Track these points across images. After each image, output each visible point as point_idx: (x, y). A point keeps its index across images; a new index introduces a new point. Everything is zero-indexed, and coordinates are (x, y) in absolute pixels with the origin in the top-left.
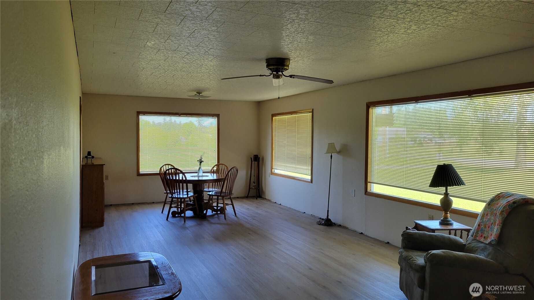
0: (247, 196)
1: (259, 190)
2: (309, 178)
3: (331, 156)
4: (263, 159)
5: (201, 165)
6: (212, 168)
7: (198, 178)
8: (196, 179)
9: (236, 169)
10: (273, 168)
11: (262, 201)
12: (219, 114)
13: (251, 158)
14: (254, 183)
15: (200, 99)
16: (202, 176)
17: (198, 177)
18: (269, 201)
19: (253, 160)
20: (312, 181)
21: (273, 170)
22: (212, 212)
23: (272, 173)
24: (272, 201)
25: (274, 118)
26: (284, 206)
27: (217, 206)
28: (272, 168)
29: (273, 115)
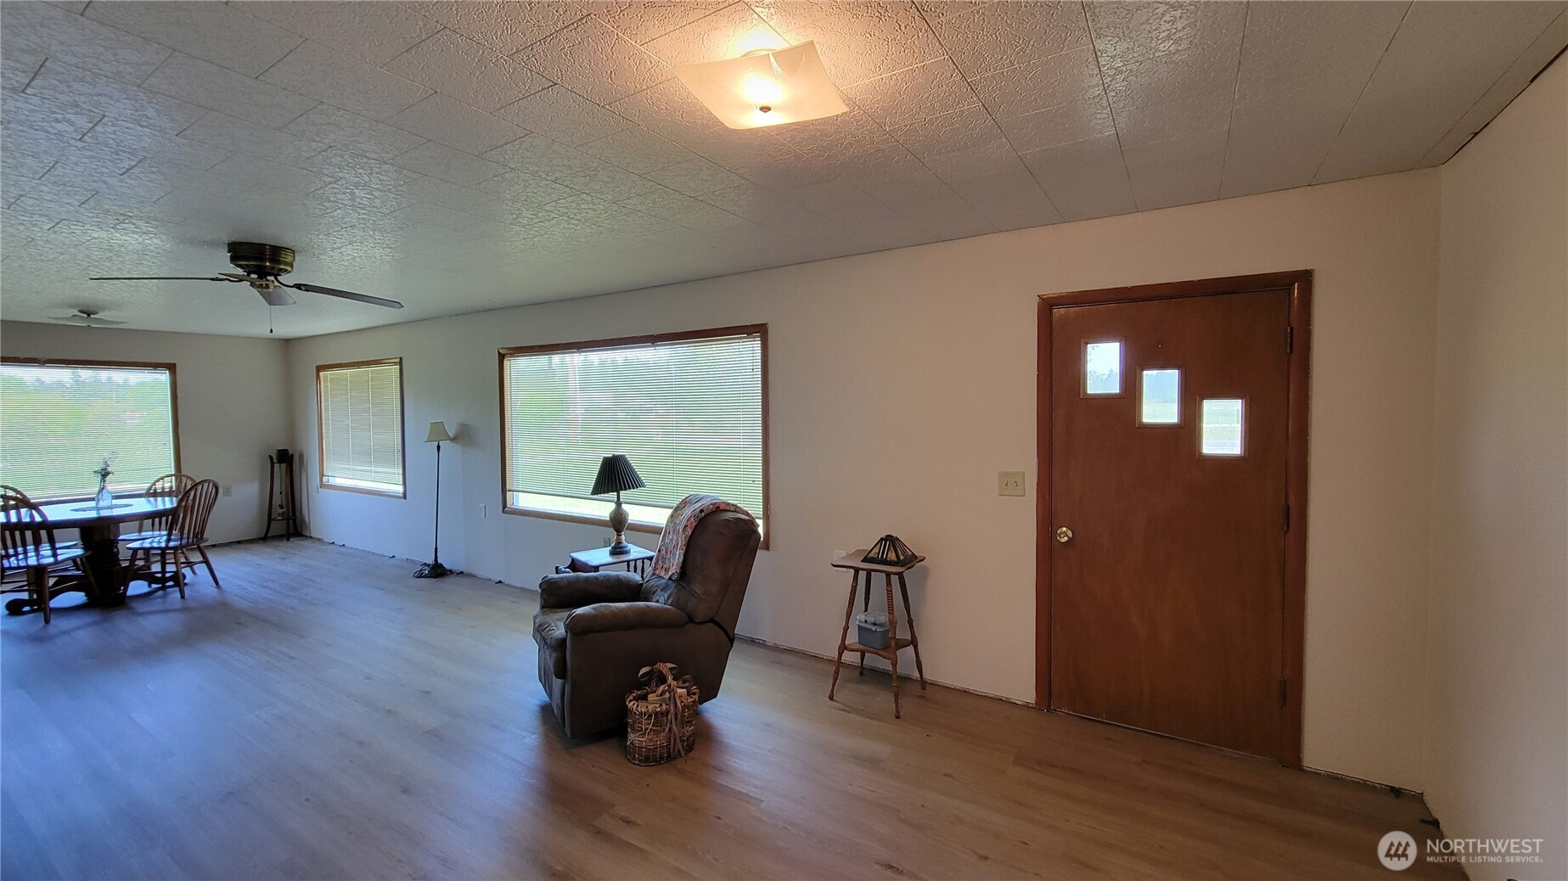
0: (262, 536)
1: (295, 521)
2: (399, 489)
3: (439, 447)
4: (301, 457)
5: (105, 481)
6: (149, 485)
7: (98, 513)
8: (93, 514)
9: (211, 485)
10: (325, 474)
11: (301, 542)
12: (175, 364)
13: (271, 457)
14: (281, 507)
15: (93, 326)
16: (111, 507)
17: (98, 509)
18: (319, 540)
19: (275, 461)
20: (405, 497)
21: (325, 479)
22: (150, 586)
23: (322, 485)
24: (326, 540)
25: (321, 374)
26: (351, 548)
27: (163, 571)
28: (322, 475)
29: (320, 369)
